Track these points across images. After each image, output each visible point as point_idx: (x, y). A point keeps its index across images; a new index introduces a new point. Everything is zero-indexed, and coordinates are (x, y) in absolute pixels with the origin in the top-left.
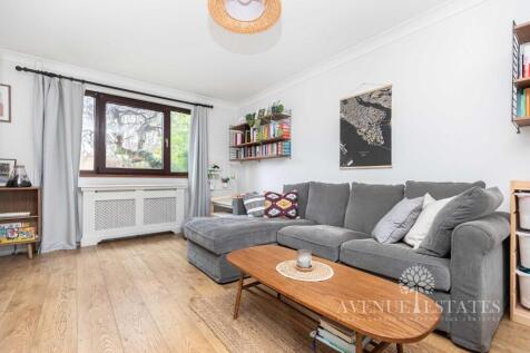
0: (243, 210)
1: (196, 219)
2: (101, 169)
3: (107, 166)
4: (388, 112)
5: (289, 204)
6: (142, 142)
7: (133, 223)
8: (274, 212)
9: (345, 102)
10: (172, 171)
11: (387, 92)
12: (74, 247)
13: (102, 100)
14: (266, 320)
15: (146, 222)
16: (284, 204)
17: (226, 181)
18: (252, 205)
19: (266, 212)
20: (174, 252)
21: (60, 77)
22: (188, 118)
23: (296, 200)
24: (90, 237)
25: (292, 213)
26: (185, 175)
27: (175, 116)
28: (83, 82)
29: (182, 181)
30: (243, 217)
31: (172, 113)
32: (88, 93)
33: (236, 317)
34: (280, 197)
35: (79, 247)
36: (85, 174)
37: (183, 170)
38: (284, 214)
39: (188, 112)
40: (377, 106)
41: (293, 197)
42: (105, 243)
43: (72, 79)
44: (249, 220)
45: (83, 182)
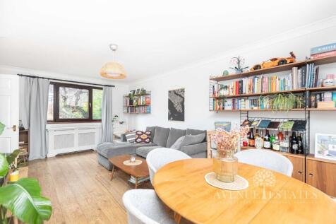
0: (125, 139)
1: (104, 144)
2: (57, 120)
3: (60, 118)
4: (184, 98)
5: (146, 136)
6: (77, 100)
7: (73, 146)
8: (139, 140)
9: (170, 92)
10: (94, 118)
11: (183, 90)
12: (44, 158)
13: (57, 86)
14: (121, 179)
15: (80, 145)
16: (144, 137)
17: (122, 123)
18: (129, 137)
19: (136, 140)
20: (93, 159)
21: (38, 77)
22: (102, 92)
23: (150, 135)
24: (52, 153)
25: (147, 140)
26: (100, 121)
27: (94, 91)
28: (49, 79)
29: (98, 124)
30: (124, 143)
31: (93, 90)
32: (51, 83)
33: (112, 180)
34: (143, 133)
35: (46, 157)
36: (49, 122)
37: (99, 118)
38: (143, 141)
39: (102, 89)
40: (180, 96)
41: (149, 133)
42: (59, 156)
43: (43, 78)
44: (127, 144)
45: (49, 126)
